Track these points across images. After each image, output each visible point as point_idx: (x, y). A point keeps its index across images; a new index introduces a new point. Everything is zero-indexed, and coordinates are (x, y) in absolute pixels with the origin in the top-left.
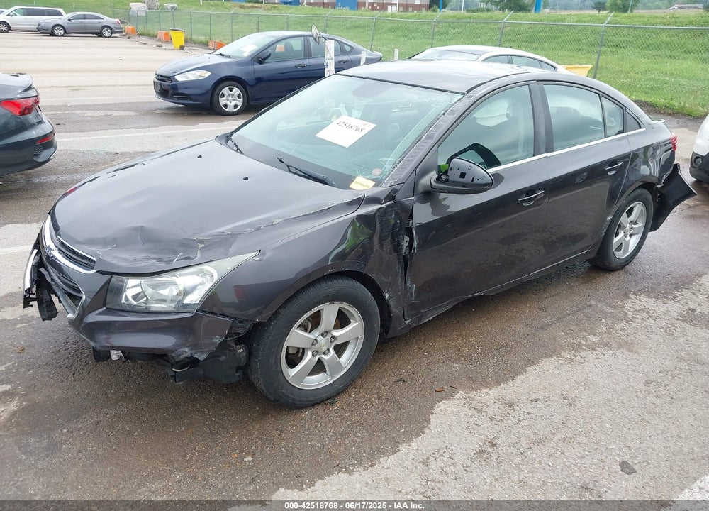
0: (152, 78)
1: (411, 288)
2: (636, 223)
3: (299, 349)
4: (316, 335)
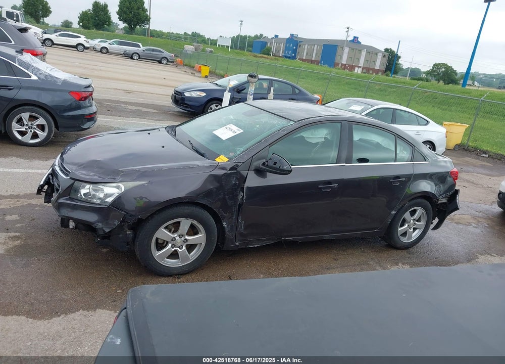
0: (172, 92)
1: (241, 223)
3: (164, 241)
4: (176, 235)
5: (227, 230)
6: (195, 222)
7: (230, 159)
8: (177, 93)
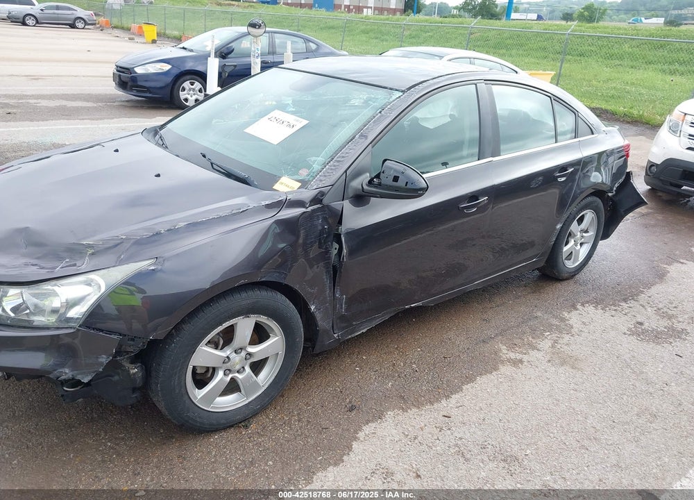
0: (111, 70)
1: (341, 300)
2: (586, 231)
3: (208, 368)
4: (228, 352)
5: (318, 316)
6: (263, 319)
7: (304, 184)
8: (121, 70)
